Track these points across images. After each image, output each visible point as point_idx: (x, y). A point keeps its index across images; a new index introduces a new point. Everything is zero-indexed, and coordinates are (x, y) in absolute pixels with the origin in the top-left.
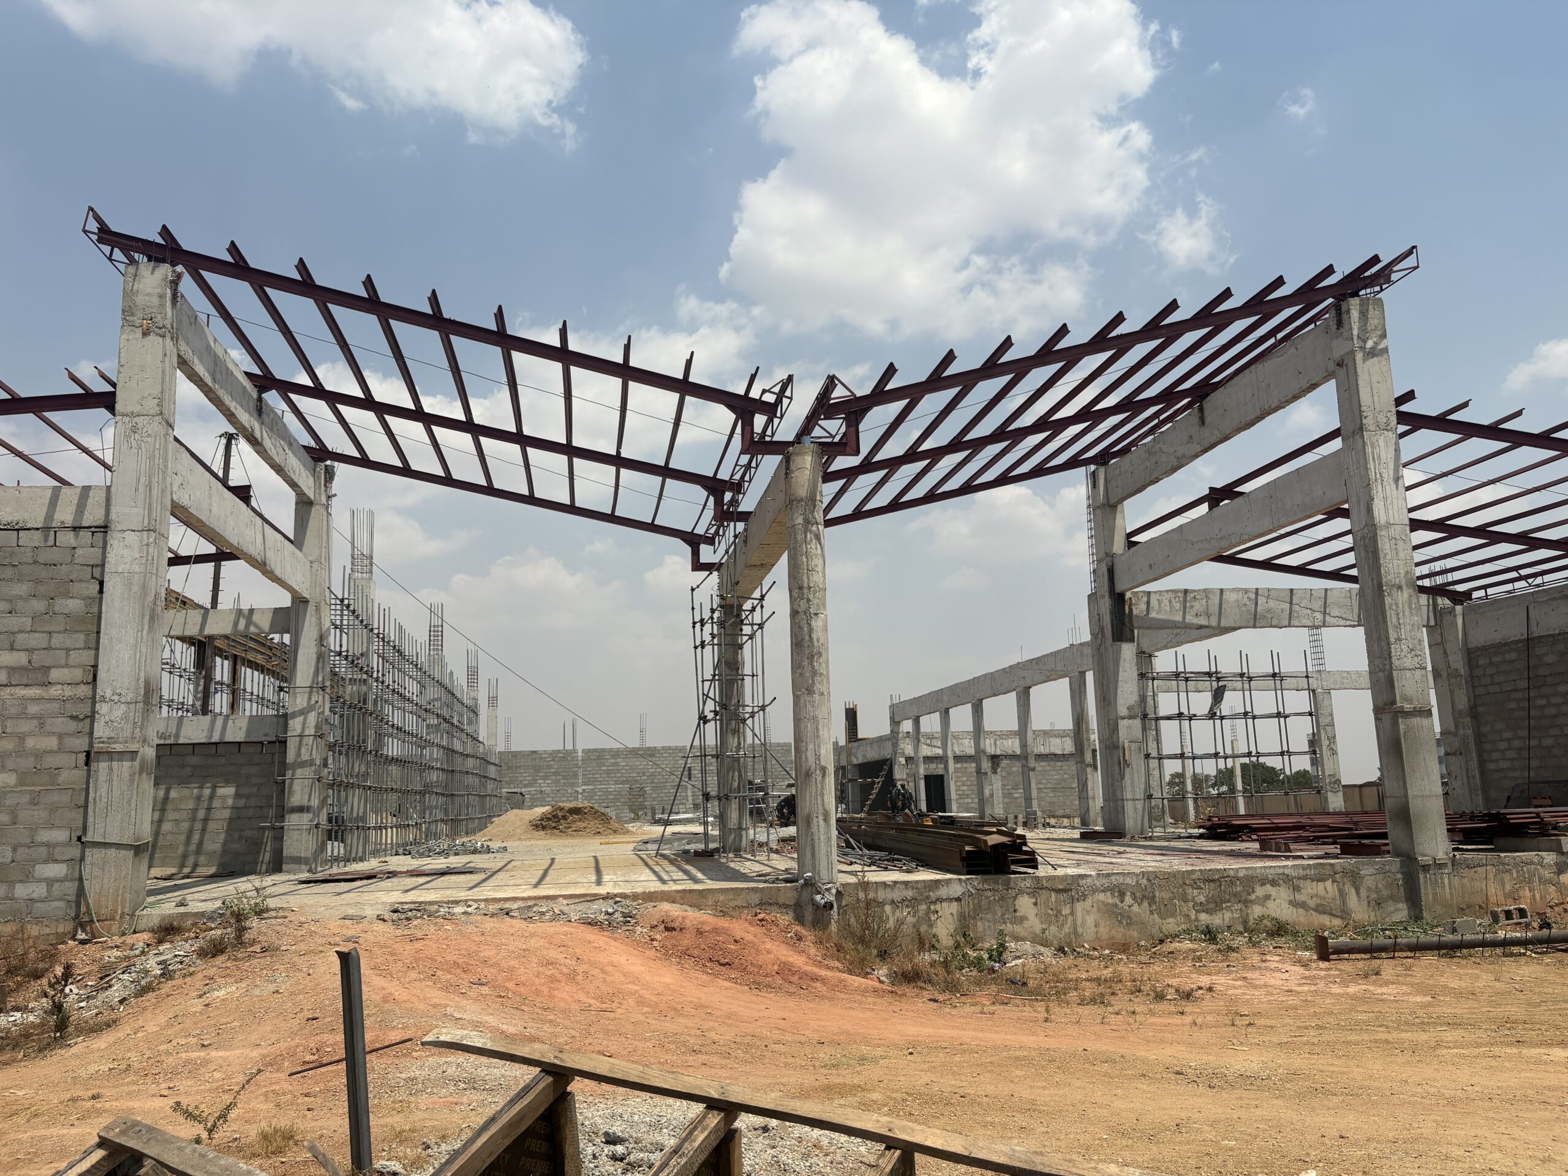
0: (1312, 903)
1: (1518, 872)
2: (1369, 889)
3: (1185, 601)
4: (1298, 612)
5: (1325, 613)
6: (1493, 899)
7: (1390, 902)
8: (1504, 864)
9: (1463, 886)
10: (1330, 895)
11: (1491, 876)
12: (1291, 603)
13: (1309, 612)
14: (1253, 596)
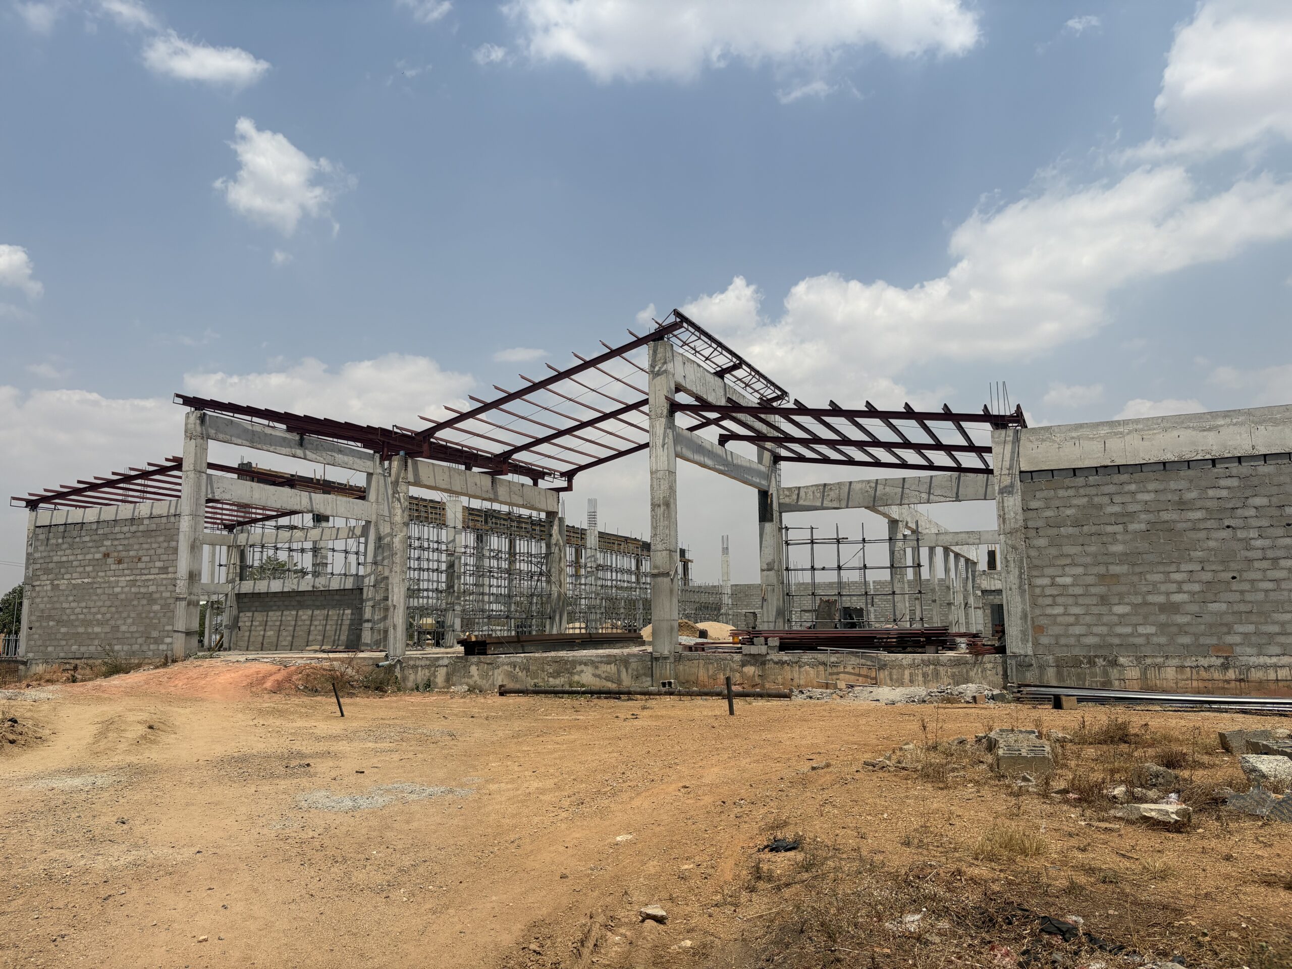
0: (603, 675)
1: (717, 664)
2: (633, 669)
3: (824, 492)
4: (908, 494)
5: (929, 493)
6: (701, 678)
7: (643, 677)
8: (709, 659)
9: (684, 670)
10: (613, 672)
11: (701, 665)
12: (903, 488)
13: (917, 493)
14: (873, 485)
